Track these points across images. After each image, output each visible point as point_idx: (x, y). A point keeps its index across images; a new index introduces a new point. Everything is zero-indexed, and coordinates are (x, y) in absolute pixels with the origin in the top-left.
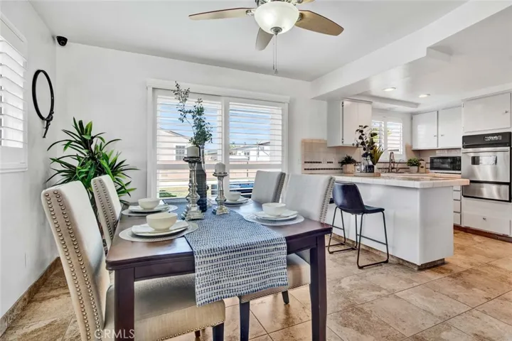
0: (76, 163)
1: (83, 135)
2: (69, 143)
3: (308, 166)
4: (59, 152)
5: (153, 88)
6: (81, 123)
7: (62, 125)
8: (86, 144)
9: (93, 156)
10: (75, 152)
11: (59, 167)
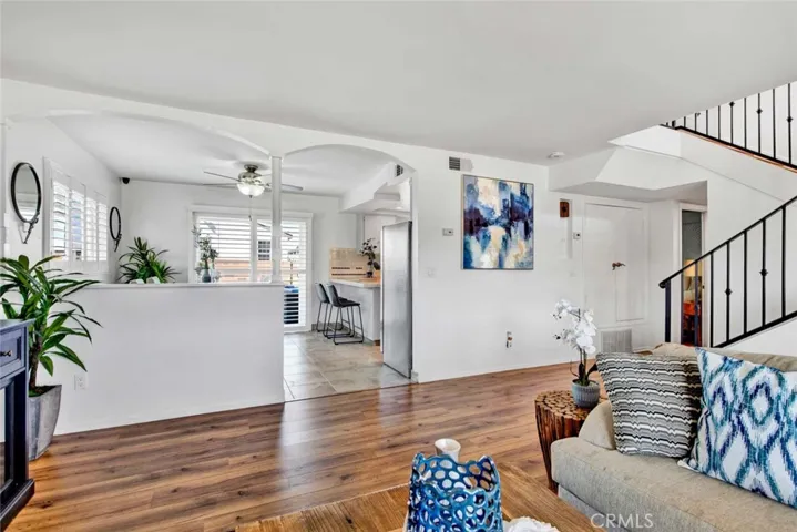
0: (136, 269)
1: (141, 249)
2: (132, 256)
3: (336, 271)
4: (125, 261)
5: (194, 213)
6: (139, 239)
7: (128, 244)
8: (144, 256)
9: (148, 264)
10: (135, 261)
11: (124, 270)
